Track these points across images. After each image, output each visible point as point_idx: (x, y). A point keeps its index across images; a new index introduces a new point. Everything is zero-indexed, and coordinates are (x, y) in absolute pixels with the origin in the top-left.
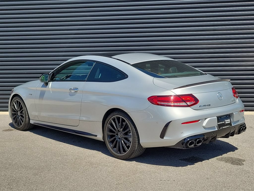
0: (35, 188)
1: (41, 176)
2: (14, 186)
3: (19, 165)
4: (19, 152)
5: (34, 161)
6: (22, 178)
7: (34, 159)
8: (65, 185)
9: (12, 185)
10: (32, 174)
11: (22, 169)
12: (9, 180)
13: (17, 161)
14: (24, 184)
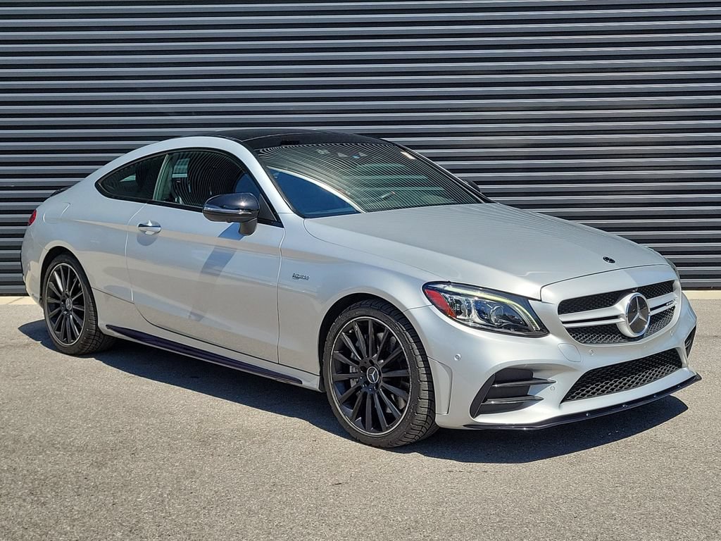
0: (110, 499)
1: (116, 469)
2: (49, 496)
3: (42, 440)
4: (31, 406)
5: (81, 429)
6: (64, 476)
7: (81, 426)
8: (191, 489)
9: (41, 493)
10: (88, 465)
11: (57, 452)
12: (27, 481)
13: (33, 432)
14: (75, 490)
